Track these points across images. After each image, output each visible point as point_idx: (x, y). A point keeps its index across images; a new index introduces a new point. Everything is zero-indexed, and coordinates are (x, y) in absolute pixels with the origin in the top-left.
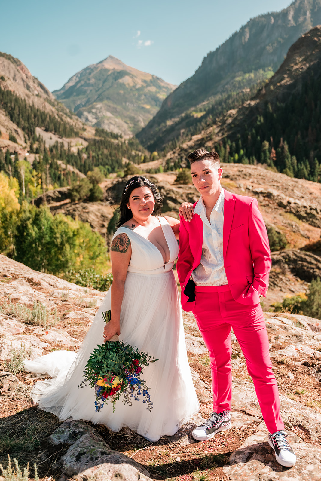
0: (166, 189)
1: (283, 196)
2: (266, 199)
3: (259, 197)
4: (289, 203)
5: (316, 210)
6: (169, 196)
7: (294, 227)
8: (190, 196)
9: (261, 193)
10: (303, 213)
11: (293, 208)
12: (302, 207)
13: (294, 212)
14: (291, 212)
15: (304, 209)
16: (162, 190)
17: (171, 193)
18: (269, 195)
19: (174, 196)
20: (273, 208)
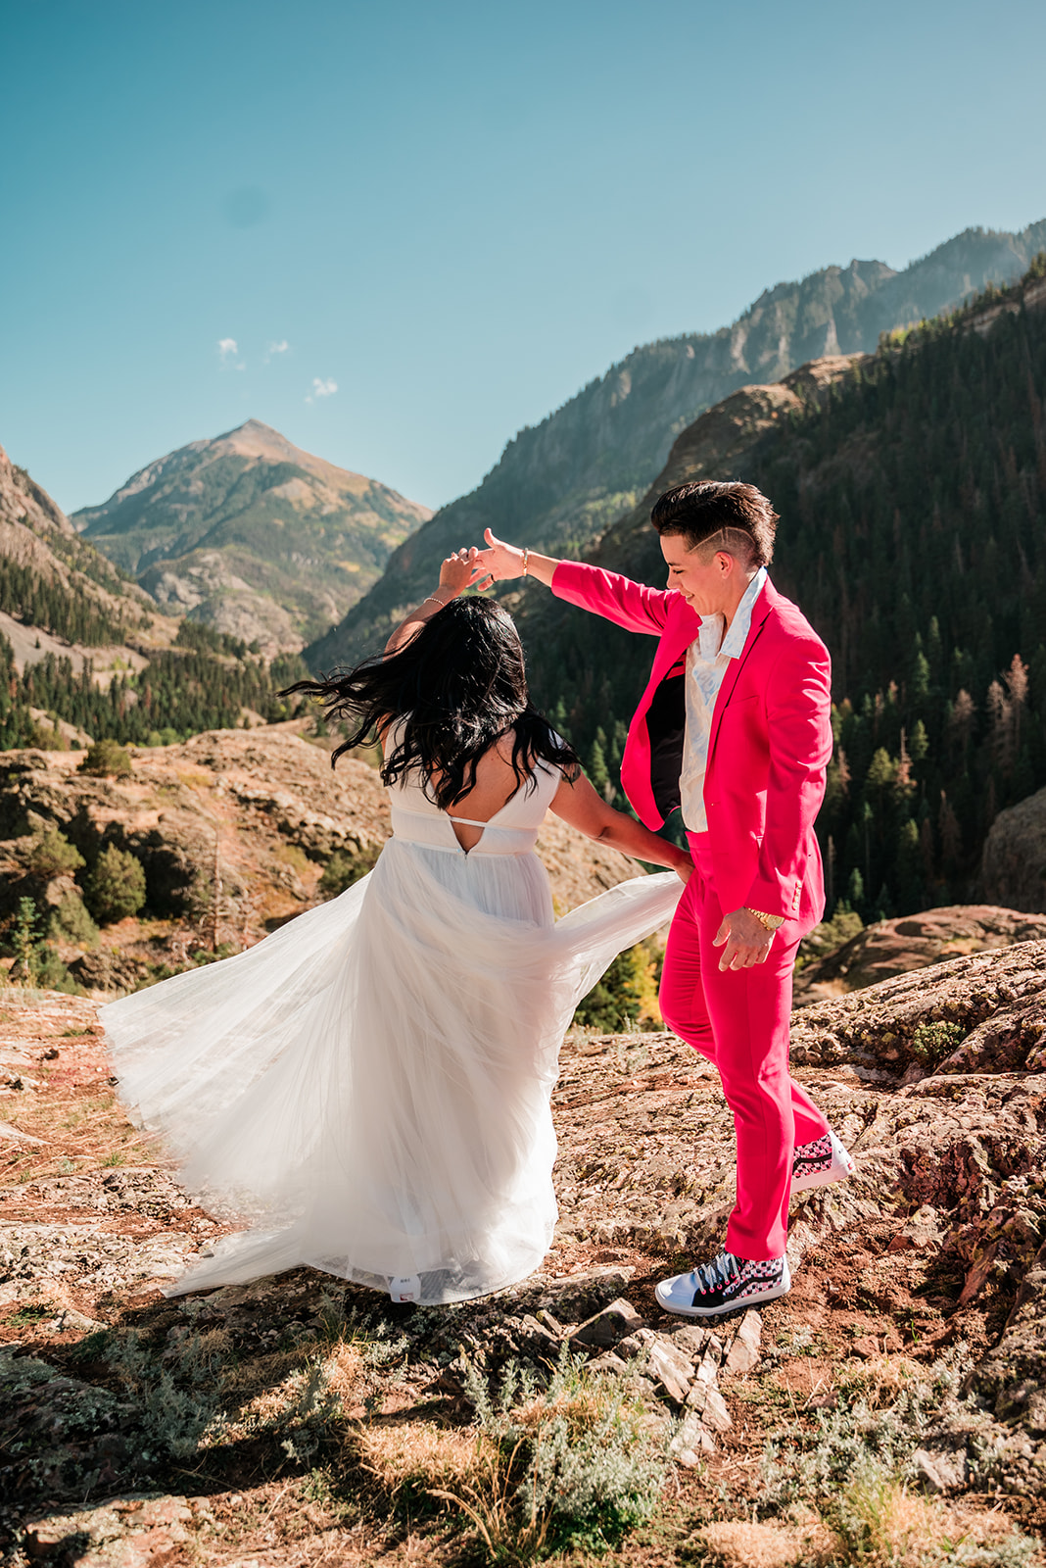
0: (36, 784)
1: (301, 808)
2: (261, 813)
3: (248, 809)
4: (303, 824)
5: (357, 841)
6: (36, 799)
7: (283, 875)
8: (85, 802)
9: (257, 800)
10: (325, 848)
11: (307, 836)
12: (329, 833)
13: (307, 844)
14: (299, 844)
15: (330, 838)
16: (27, 786)
17: (44, 794)
18: (269, 806)
19: (46, 800)
20: (264, 834)
